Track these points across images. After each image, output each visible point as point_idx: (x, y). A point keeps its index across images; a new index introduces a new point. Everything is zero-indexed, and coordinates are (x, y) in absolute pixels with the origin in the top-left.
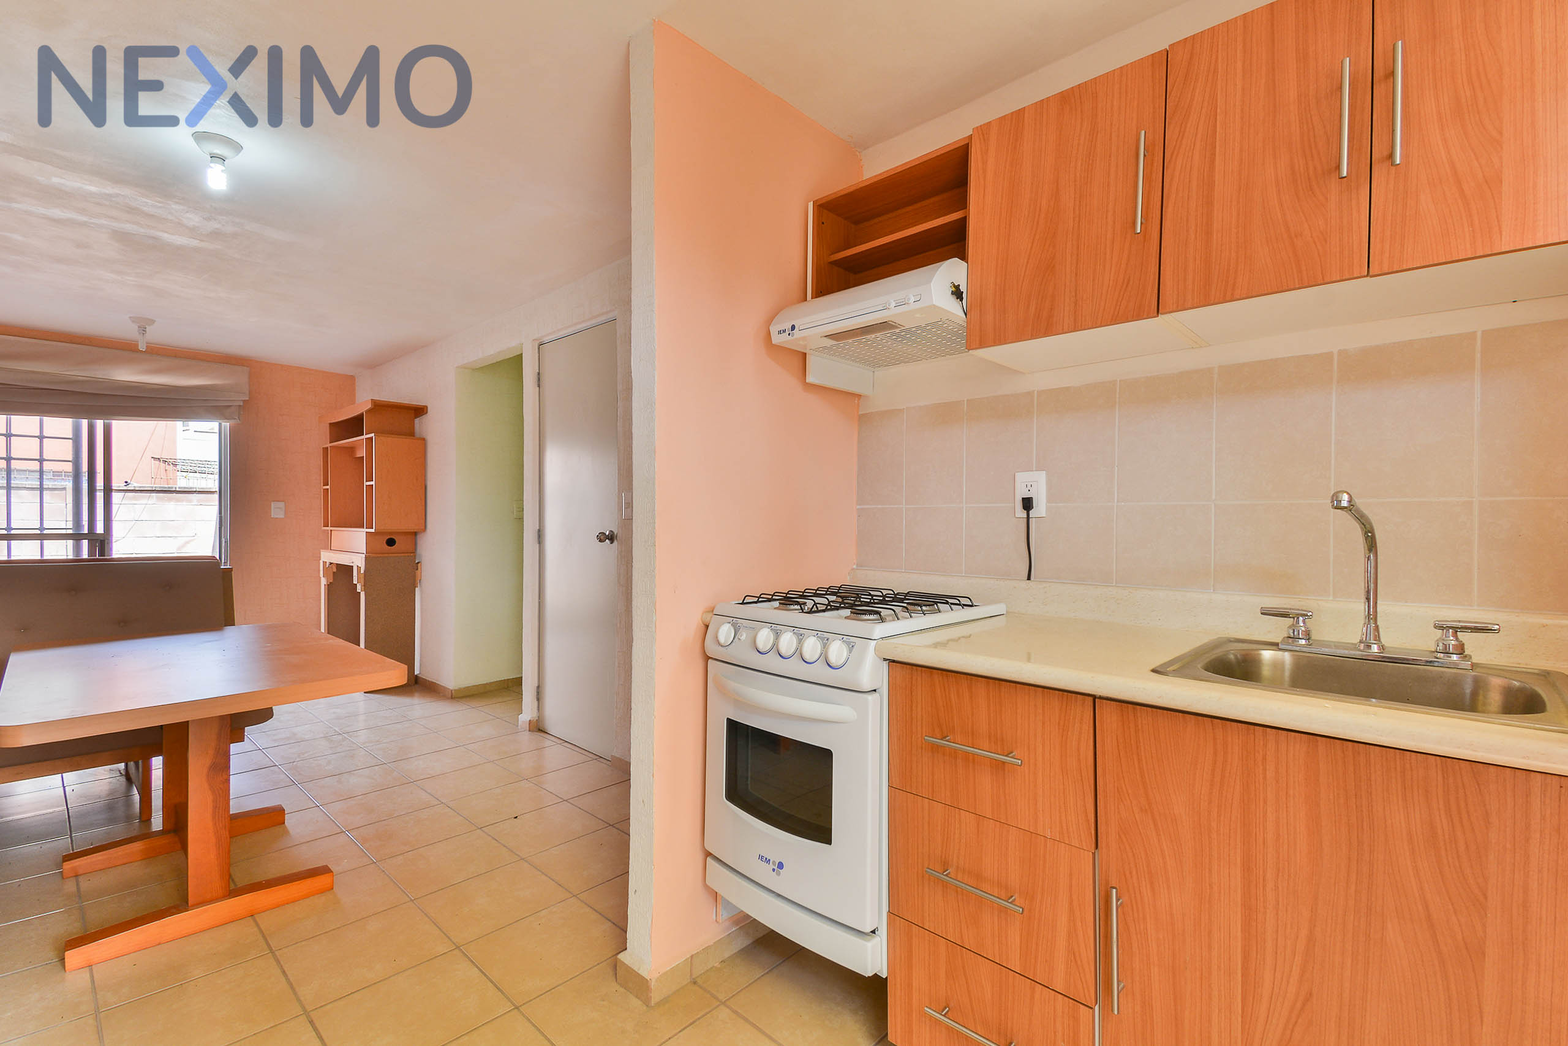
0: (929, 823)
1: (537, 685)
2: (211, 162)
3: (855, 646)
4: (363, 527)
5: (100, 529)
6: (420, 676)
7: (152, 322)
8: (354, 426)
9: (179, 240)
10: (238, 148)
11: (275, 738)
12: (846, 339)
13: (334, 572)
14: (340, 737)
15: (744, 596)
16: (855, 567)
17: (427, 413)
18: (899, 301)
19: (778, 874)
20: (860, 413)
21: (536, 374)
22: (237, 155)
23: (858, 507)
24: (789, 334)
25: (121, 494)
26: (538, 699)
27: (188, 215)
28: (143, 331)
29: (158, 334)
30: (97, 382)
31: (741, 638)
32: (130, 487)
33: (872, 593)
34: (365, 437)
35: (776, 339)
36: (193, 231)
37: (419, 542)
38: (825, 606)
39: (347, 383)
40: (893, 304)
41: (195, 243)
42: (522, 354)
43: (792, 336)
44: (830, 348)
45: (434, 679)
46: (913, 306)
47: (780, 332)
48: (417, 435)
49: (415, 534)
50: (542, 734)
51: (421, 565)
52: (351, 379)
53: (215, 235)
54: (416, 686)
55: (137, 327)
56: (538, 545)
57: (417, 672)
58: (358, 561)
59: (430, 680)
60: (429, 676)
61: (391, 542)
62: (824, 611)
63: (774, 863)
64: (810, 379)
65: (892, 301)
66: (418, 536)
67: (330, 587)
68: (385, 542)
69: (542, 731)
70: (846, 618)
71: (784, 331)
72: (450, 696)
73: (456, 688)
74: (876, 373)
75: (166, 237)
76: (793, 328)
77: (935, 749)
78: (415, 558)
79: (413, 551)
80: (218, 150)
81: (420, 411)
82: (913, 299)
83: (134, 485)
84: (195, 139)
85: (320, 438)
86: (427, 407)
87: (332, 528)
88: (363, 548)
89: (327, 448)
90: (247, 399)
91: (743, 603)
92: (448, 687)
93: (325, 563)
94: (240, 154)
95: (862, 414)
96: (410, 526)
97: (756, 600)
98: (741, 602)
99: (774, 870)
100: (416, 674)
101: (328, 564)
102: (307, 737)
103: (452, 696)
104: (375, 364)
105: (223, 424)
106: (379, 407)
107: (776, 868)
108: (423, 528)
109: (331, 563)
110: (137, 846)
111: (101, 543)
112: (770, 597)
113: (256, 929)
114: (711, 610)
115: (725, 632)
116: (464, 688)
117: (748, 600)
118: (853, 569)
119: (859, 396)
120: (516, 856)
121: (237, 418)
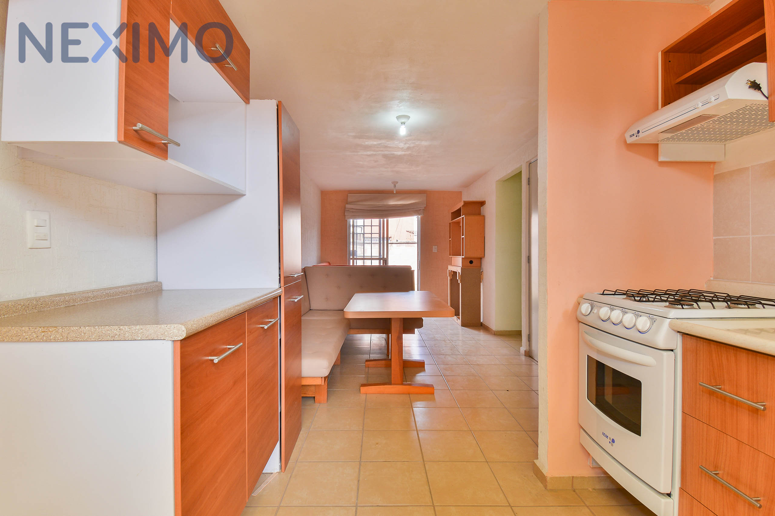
0: (707, 439)
1: (528, 334)
2: (401, 125)
3: (656, 322)
4: (461, 256)
5: (385, 257)
6: (483, 323)
7: (397, 182)
8: (457, 213)
9: (399, 153)
10: (408, 117)
11: (429, 337)
12: (681, 130)
13: (452, 275)
14: (449, 341)
15: (603, 290)
16: (712, 279)
17: (485, 204)
18: (704, 102)
19: (612, 445)
20: (715, 174)
21: (528, 179)
22: (409, 120)
23: (714, 238)
24: (636, 136)
25: (390, 245)
26: (529, 341)
27: (400, 144)
28: (395, 186)
29: (400, 186)
30: (385, 206)
31: (594, 312)
32: (398, 242)
33: (705, 294)
34: (462, 217)
35: (629, 140)
36: (402, 149)
37: (482, 261)
38: (653, 299)
39: (459, 194)
40: (700, 104)
41: (403, 153)
42: (521, 171)
43: (638, 137)
44: (672, 138)
45: (488, 325)
46: (714, 103)
47: (631, 136)
48: (482, 214)
49: (481, 258)
50: (532, 359)
51: (483, 273)
52: (460, 193)
53: (409, 148)
54: (482, 327)
55: (393, 185)
56: (528, 264)
57: (482, 321)
58: (458, 270)
59: (486, 325)
60: (486, 323)
61: (471, 262)
62: (653, 301)
63: (610, 438)
64: (661, 159)
65: (700, 103)
66: (482, 260)
67: (451, 280)
68: (469, 262)
69: (530, 356)
70: (665, 307)
71: (633, 135)
72: (493, 334)
73: (496, 330)
74: (726, 145)
75: (395, 153)
76: (638, 132)
77: (712, 393)
78: (480, 269)
79: (480, 266)
80: (403, 120)
81: (482, 203)
82: (713, 99)
83: (399, 241)
84: (397, 119)
85: (448, 219)
86: (485, 201)
87: (452, 256)
88: (460, 264)
89: (450, 223)
90: (426, 206)
91: (603, 294)
92: (493, 329)
93: (449, 270)
94: (410, 120)
95: (716, 175)
96: (479, 255)
97: (614, 293)
98: (602, 293)
99: (610, 442)
100: (481, 321)
101: (450, 271)
102: (438, 339)
103: (494, 333)
104: (468, 184)
105: (419, 217)
106: (467, 204)
107: (611, 441)
108: (484, 256)
109: (451, 271)
110: (383, 362)
111: (386, 261)
112: (625, 292)
113: (409, 399)
114: (581, 296)
115: (585, 308)
116: (500, 331)
117: (606, 292)
118: (709, 280)
119: (714, 163)
120: (503, 406)
121: (422, 214)
